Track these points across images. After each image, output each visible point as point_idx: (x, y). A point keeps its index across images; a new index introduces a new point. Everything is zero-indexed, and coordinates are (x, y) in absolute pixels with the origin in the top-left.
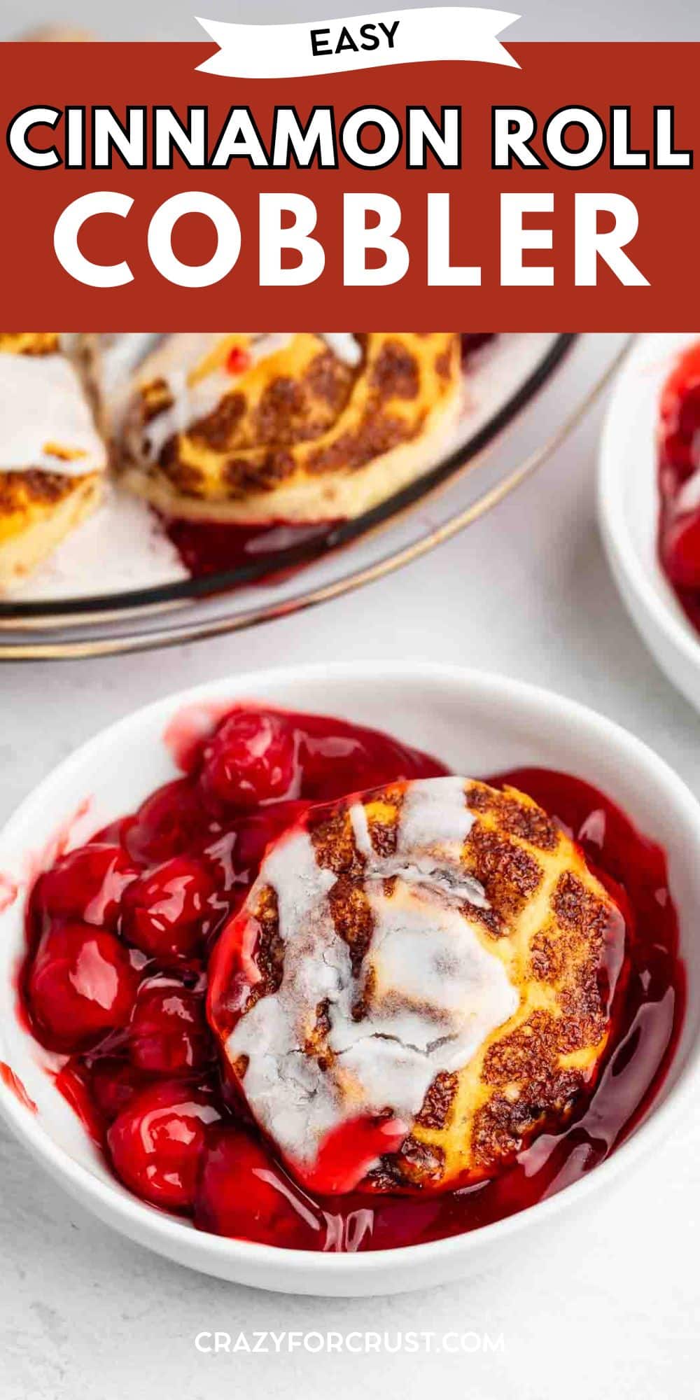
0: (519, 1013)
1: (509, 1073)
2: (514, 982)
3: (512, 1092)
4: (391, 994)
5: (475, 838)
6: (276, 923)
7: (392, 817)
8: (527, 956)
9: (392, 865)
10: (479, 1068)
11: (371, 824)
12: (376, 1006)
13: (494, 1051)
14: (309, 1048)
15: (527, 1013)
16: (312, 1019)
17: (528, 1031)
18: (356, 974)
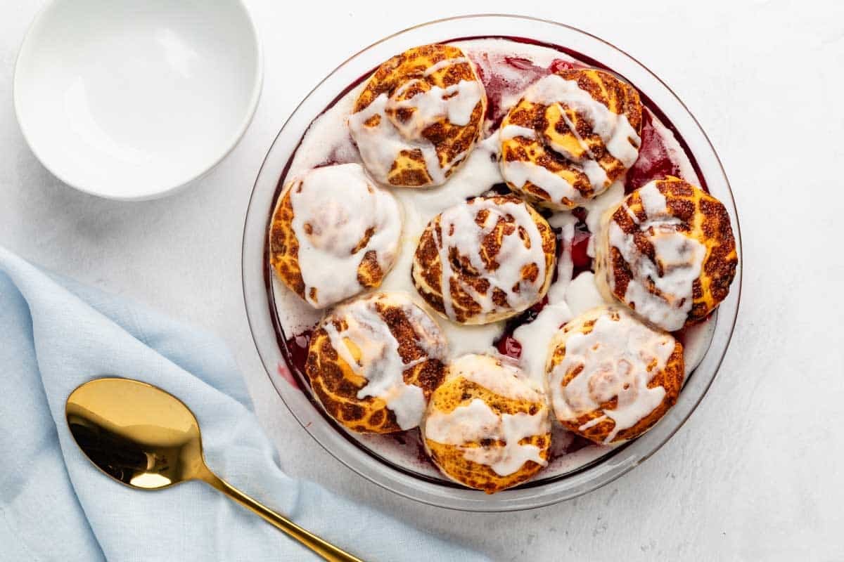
0: (707, 251)
1: (713, 270)
2: (702, 243)
3: (717, 275)
4: (668, 266)
5: (669, 203)
6: (621, 257)
7: (640, 208)
8: (702, 233)
9: (649, 223)
10: (704, 274)
11: (635, 212)
12: (665, 271)
13: (706, 267)
14: (651, 292)
15: (710, 250)
16: (647, 284)
17: (713, 255)
18: (655, 263)
